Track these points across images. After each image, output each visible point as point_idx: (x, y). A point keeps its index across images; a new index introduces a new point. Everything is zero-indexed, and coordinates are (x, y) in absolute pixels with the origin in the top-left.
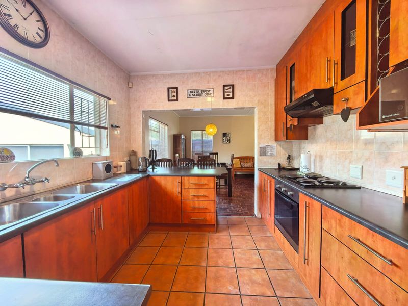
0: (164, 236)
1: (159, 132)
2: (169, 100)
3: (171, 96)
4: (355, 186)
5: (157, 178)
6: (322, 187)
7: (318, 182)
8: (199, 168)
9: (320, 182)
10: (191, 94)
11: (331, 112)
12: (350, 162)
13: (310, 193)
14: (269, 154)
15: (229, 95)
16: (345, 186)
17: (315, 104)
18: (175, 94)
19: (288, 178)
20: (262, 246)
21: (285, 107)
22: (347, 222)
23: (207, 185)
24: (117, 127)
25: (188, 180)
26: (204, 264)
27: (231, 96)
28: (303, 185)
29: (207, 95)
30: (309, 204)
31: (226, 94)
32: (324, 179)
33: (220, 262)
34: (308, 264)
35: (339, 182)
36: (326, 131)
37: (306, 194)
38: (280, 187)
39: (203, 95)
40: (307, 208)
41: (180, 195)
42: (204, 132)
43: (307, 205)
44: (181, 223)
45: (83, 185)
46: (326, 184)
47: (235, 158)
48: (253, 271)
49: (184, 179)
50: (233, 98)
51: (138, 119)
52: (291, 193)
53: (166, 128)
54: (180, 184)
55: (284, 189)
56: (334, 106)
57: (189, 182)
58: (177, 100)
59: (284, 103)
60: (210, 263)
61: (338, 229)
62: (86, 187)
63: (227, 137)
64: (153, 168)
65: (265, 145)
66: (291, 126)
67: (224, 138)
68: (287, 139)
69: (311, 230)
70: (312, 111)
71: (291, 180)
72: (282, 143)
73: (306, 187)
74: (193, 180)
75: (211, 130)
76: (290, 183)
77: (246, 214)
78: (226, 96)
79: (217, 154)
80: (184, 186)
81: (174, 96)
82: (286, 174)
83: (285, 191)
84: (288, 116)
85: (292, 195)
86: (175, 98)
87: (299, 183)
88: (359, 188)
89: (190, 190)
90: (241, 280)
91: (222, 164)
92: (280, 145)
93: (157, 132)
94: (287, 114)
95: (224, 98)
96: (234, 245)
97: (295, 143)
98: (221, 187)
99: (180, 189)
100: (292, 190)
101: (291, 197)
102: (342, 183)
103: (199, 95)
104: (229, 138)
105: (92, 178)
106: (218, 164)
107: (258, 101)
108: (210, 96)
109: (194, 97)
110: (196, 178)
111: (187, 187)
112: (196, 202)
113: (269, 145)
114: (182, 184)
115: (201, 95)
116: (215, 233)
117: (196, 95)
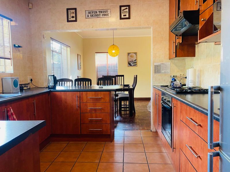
0: (65, 145)
1: (61, 53)
2: (68, 21)
3: (69, 17)
5: (57, 93)
10: (89, 15)
14: (163, 72)
15: (125, 15)
18: (74, 15)
20: (150, 150)
23: (104, 98)
24: (19, 47)
25: (86, 94)
27: (127, 16)
29: (105, 15)
31: (122, 15)
34: (175, 152)
39: (101, 15)
41: (79, 109)
44: (80, 134)
49: (82, 94)
50: (129, 18)
51: (39, 39)
53: (69, 49)
57: (87, 97)
58: (76, 21)
60: (102, 161)
65: (159, 63)
66: (178, 44)
68: (176, 57)
72: (173, 61)
74: (90, 95)
75: (114, 51)
78: (123, 17)
80: (83, 100)
81: (73, 17)
86: (74, 19)
89: (88, 104)
93: (59, 53)
95: (121, 18)
99: (79, 103)
107: (154, 21)
108: (107, 16)
109: (92, 17)
110: (93, 93)
111: (85, 101)
112: (94, 115)
113: (164, 63)
114: (80, 98)
115: (99, 15)
116: (112, 142)
117: (94, 16)
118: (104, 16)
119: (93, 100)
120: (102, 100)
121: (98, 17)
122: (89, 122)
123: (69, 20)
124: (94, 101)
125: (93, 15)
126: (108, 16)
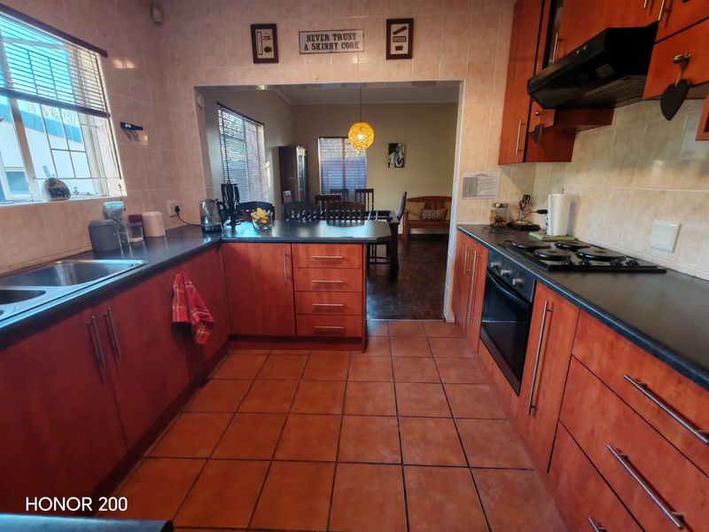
0: (261, 359)
1: (244, 141)
2: (256, 60)
3: (259, 50)
4: (655, 267)
5: (238, 246)
6: (585, 269)
7: (579, 256)
8: (329, 224)
9: (583, 257)
10: (310, 44)
11: (637, 95)
12: (655, 215)
13: (558, 284)
14: (482, 193)
15: (401, 48)
16: (634, 268)
17: (604, 70)
18: (270, 43)
19: (517, 249)
20: (452, 375)
21: (529, 81)
22: (627, 349)
23: (348, 260)
24: (135, 128)
25: (307, 251)
26: (338, 411)
27: (405, 51)
28: (545, 265)
29: (348, 46)
30: (553, 305)
31: (393, 45)
32: (590, 252)
33: (369, 408)
34: (534, 415)
35: (622, 258)
36: (615, 143)
37: (549, 286)
38: (497, 267)
39: (339, 46)
40: (549, 313)
41: (290, 282)
42: (346, 140)
43: (550, 308)
44: (294, 334)
45: (71, 263)
46: (594, 263)
47: (411, 200)
48: (431, 423)
49: (297, 249)
50: (409, 56)
51: (188, 107)
52: (519, 280)
53: (261, 130)
54: (289, 259)
55: (506, 271)
56: (649, 78)
57: (308, 256)
58: (275, 60)
59: (530, 70)
60: (350, 410)
61: (605, 360)
62: (78, 267)
63: (397, 152)
64: (233, 224)
65: (475, 174)
66: (537, 128)
67: (392, 156)
68: (524, 161)
69: (549, 355)
70: (592, 92)
71: (520, 253)
72: (513, 169)
73: (553, 269)
74: (316, 252)
75: (361, 137)
76: (518, 259)
77: (427, 316)
78: (393, 52)
79: (372, 191)
80: (298, 262)
81: (267, 49)
82: (513, 238)
83: (507, 275)
84: (535, 104)
85: (520, 285)
86: (271, 55)
87: (537, 260)
88: (663, 271)
89: (312, 272)
90: (405, 438)
91: (381, 213)
92: (508, 174)
93: (241, 140)
94: (533, 98)
95: (389, 56)
96: (397, 375)
97: (543, 170)
98: (379, 260)
99: (289, 269)
100: (522, 273)
101: (518, 288)
102: (628, 260)
103: (329, 48)
104: (401, 156)
105: (91, 248)
106: (373, 213)
107: (470, 63)
108: (354, 50)
109: (316, 51)
110: (323, 246)
111: (303, 264)
112: (325, 296)
113: (484, 173)
114: (292, 258)
115: (334, 47)
116: (364, 352)
117: (321, 46)
118: (346, 50)
119: (322, 263)
120: (345, 263)
121: (333, 51)
122: (315, 310)
123: (259, 57)
124: (325, 266)
125: (318, 45)
126: (357, 50)
